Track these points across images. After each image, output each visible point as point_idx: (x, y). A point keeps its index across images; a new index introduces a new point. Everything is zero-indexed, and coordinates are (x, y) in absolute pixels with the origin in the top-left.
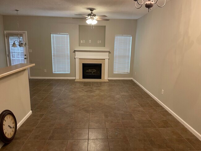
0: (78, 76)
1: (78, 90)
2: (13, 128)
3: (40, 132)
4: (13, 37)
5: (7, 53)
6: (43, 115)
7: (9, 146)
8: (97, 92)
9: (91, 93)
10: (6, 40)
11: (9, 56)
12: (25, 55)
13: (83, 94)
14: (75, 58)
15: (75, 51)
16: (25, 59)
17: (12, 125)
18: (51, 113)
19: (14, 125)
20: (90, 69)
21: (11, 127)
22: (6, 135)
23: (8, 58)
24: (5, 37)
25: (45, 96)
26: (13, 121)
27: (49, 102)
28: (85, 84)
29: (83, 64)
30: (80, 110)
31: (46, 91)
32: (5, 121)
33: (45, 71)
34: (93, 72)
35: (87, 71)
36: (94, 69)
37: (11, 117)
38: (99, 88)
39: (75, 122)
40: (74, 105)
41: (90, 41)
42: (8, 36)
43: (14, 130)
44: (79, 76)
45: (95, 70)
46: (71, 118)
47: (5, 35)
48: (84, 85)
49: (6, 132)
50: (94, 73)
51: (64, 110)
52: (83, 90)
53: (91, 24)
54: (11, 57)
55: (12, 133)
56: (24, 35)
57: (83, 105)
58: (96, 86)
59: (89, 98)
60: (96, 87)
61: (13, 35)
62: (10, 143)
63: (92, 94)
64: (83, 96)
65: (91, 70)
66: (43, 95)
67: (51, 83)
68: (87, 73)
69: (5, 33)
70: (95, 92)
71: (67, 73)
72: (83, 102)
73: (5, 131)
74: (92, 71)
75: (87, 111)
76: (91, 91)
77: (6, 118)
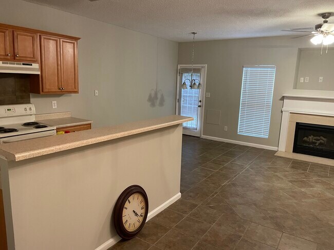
0: (284, 145)
1: (276, 174)
2: (141, 216)
3: (178, 238)
4: (187, 74)
5: (178, 98)
6: (196, 205)
7: (127, 244)
8: (318, 188)
9: (302, 187)
10: (179, 77)
11: (179, 101)
12: (200, 101)
13: (283, 186)
14: (282, 112)
15: (283, 98)
16: (199, 106)
17: (141, 212)
18: (210, 207)
19: (143, 211)
20: (312, 136)
21: (136, 214)
22: (126, 226)
23: (177, 103)
24: (178, 74)
25: (212, 171)
26: (143, 204)
27: (213, 185)
28: (296, 165)
29: (297, 123)
30: (264, 218)
31: (216, 164)
32: (129, 202)
33: (226, 128)
34: (319, 142)
35: (305, 138)
36: (322, 137)
37: (141, 198)
38: (324, 179)
39: (246, 241)
40: (255, 205)
41: (321, 78)
42: (182, 72)
43: (141, 219)
44: (287, 147)
45: (323, 139)
46: (241, 229)
47: (178, 72)
48: (293, 167)
49: (127, 221)
50: (321, 144)
51: (234, 209)
52: (285, 176)
53: (321, 45)
54: (182, 102)
55: (138, 225)
56: (203, 70)
57: (275, 210)
58: (319, 174)
59: (294, 197)
60: (319, 176)
61: (187, 70)
62: (129, 239)
63: (303, 190)
64: (281, 189)
65: (315, 138)
66: (210, 171)
67: (230, 151)
68: (305, 142)
69: (179, 68)
70: (312, 187)
71: (262, 136)
72: (278, 202)
73: (124, 220)
74: (319, 140)
75: (280, 227)
76: (303, 184)
77: (131, 198)
